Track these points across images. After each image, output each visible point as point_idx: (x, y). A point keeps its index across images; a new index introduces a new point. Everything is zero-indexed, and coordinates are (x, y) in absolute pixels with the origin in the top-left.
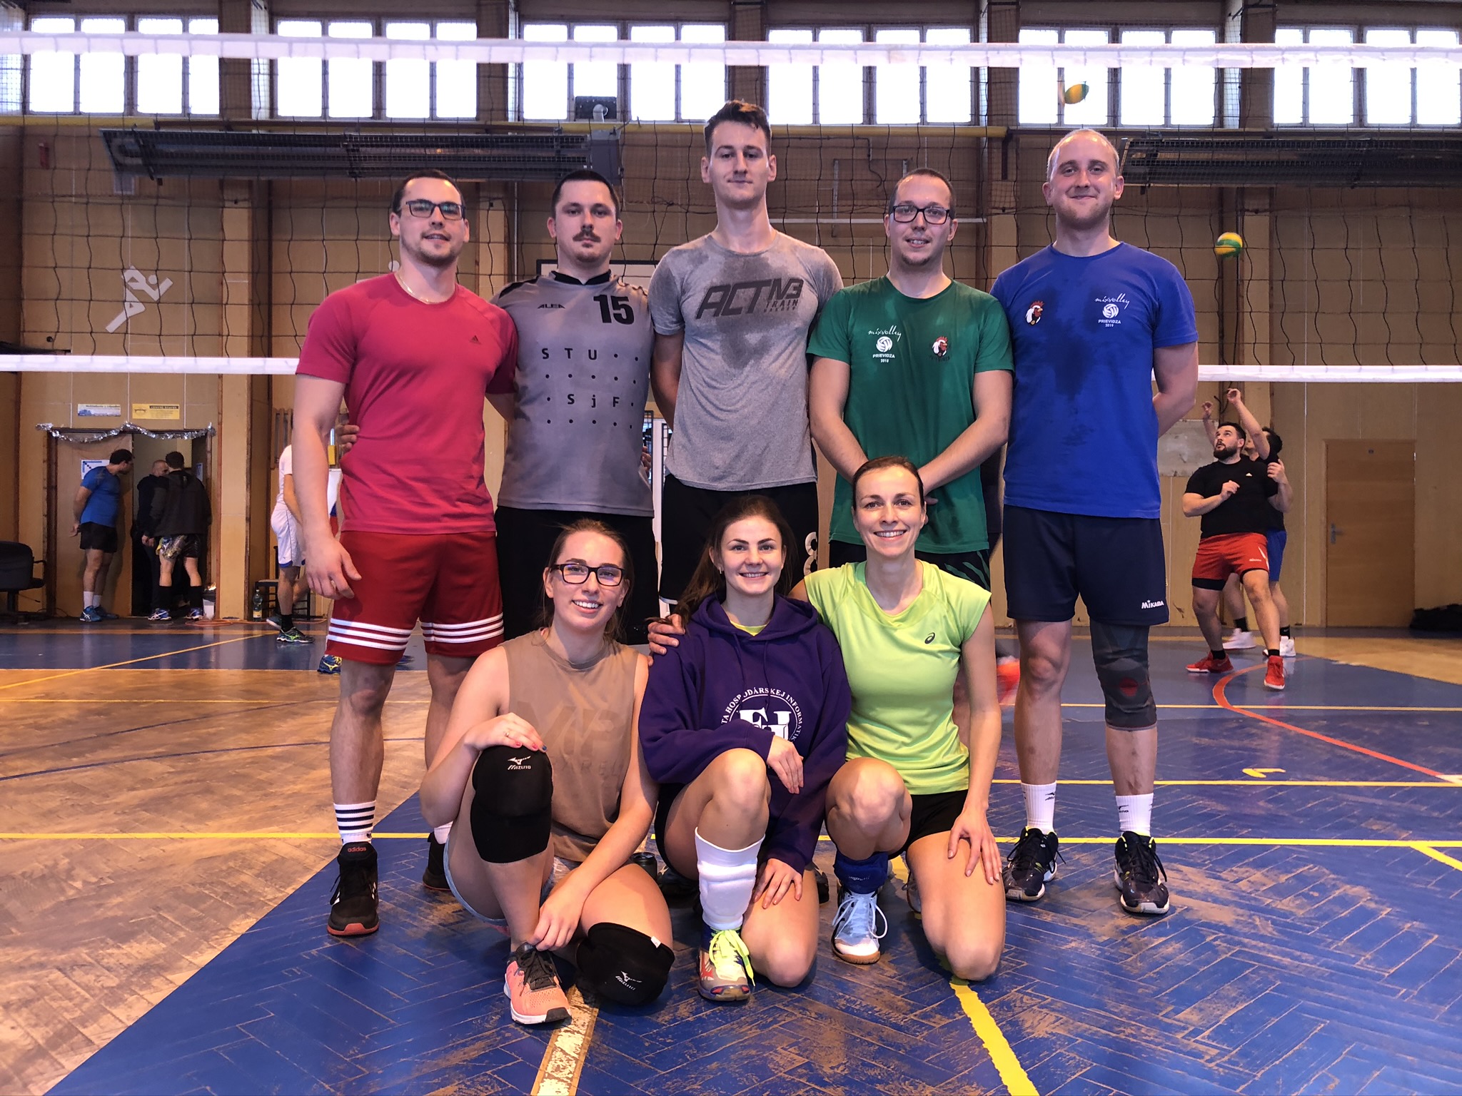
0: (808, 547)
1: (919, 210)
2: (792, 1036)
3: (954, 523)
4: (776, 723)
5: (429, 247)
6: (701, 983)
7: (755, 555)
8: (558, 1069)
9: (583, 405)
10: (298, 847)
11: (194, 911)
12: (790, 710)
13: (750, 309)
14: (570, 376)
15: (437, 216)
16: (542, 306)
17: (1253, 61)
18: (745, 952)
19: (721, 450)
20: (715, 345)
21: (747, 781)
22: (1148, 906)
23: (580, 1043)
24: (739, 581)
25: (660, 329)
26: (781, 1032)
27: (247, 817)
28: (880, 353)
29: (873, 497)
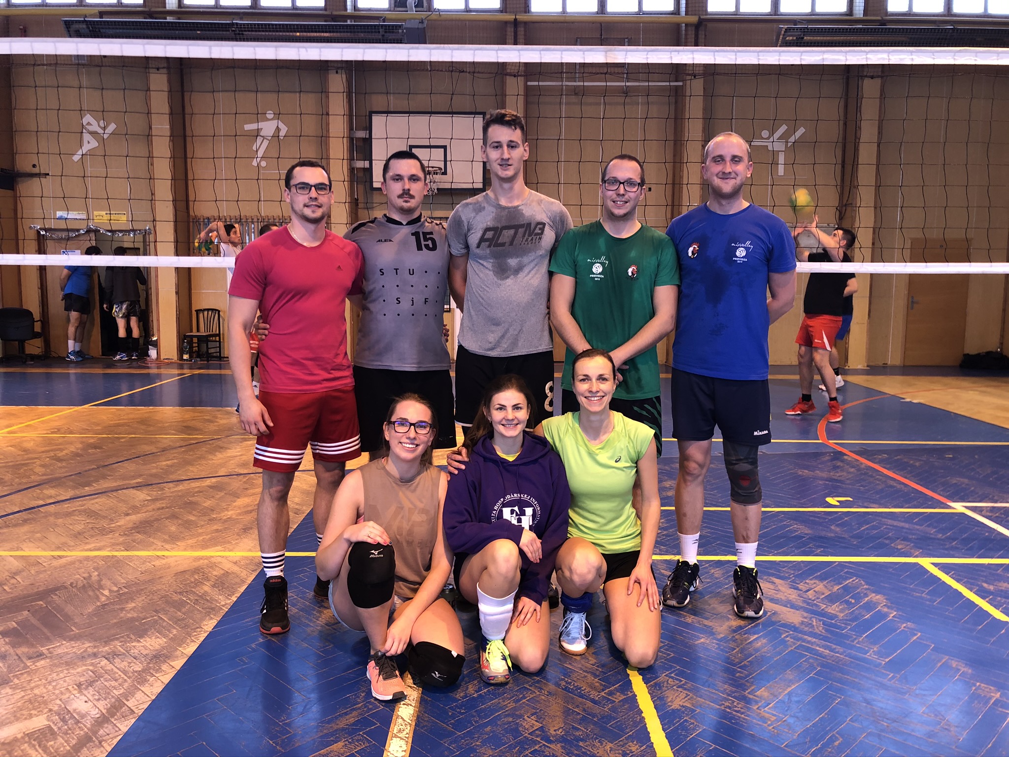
0: (547, 391)
1: (621, 183)
2: (534, 708)
3: (639, 381)
4: (525, 515)
5: (308, 212)
6: (482, 672)
7: (511, 414)
8: (400, 731)
9: (405, 305)
10: (235, 563)
11: (179, 613)
12: (533, 506)
13: (511, 244)
14: (398, 286)
15: (313, 193)
16: (379, 241)
17: (846, 60)
18: (507, 653)
19: (493, 332)
20: (489, 266)
21: (507, 561)
22: (751, 613)
23: (412, 712)
24: (501, 429)
25: (454, 252)
26: (527, 705)
27: (201, 538)
28: (594, 274)
29: (584, 375)
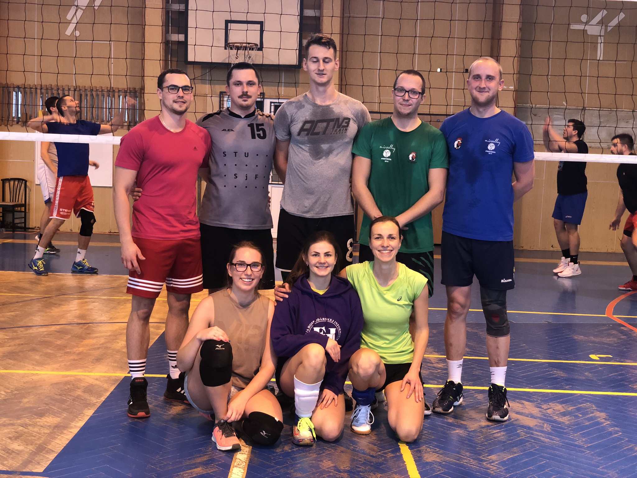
0: (348, 246)
1: (406, 91)
2: (330, 457)
3: (416, 239)
4: (330, 333)
5: (176, 107)
6: (294, 438)
7: (323, 259)
8: (238, 464)
9: (241, 179)
10: (97, 379)
11: (64, 406)
12: (336, 327)
13: (324, 133)
14: (236, 165)
15: (181, 93)
16: (224, 130)
18: (312, 427)
19: (308, 199)
20: (306, 149)
21: (317, 357)
22: (497, 417)
23: (246, 457)
24: (315, 270)
25: (279, 137)
26: (325, 456)
27: (63, 364)
28: (384, 157)
29: (378, 235)
